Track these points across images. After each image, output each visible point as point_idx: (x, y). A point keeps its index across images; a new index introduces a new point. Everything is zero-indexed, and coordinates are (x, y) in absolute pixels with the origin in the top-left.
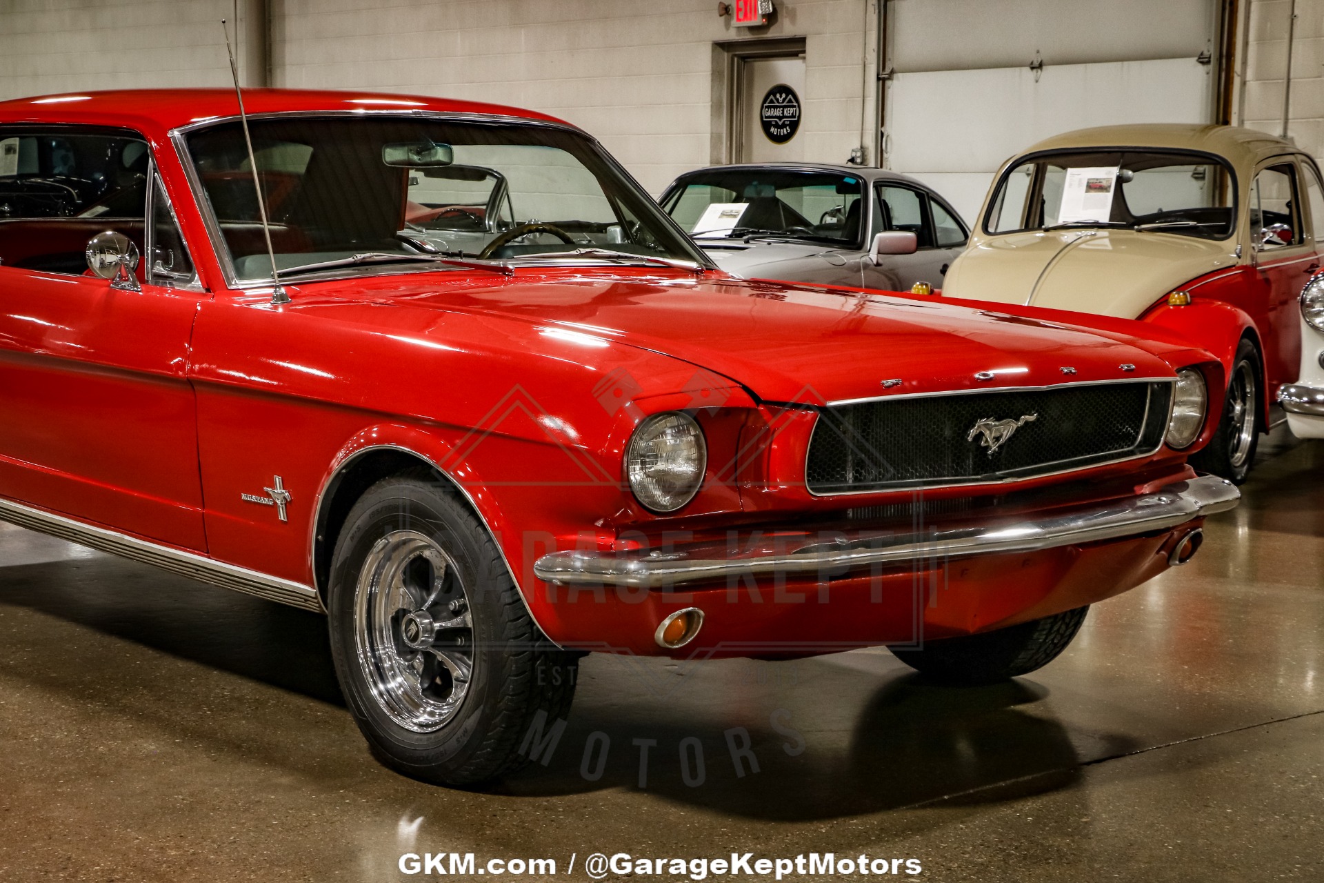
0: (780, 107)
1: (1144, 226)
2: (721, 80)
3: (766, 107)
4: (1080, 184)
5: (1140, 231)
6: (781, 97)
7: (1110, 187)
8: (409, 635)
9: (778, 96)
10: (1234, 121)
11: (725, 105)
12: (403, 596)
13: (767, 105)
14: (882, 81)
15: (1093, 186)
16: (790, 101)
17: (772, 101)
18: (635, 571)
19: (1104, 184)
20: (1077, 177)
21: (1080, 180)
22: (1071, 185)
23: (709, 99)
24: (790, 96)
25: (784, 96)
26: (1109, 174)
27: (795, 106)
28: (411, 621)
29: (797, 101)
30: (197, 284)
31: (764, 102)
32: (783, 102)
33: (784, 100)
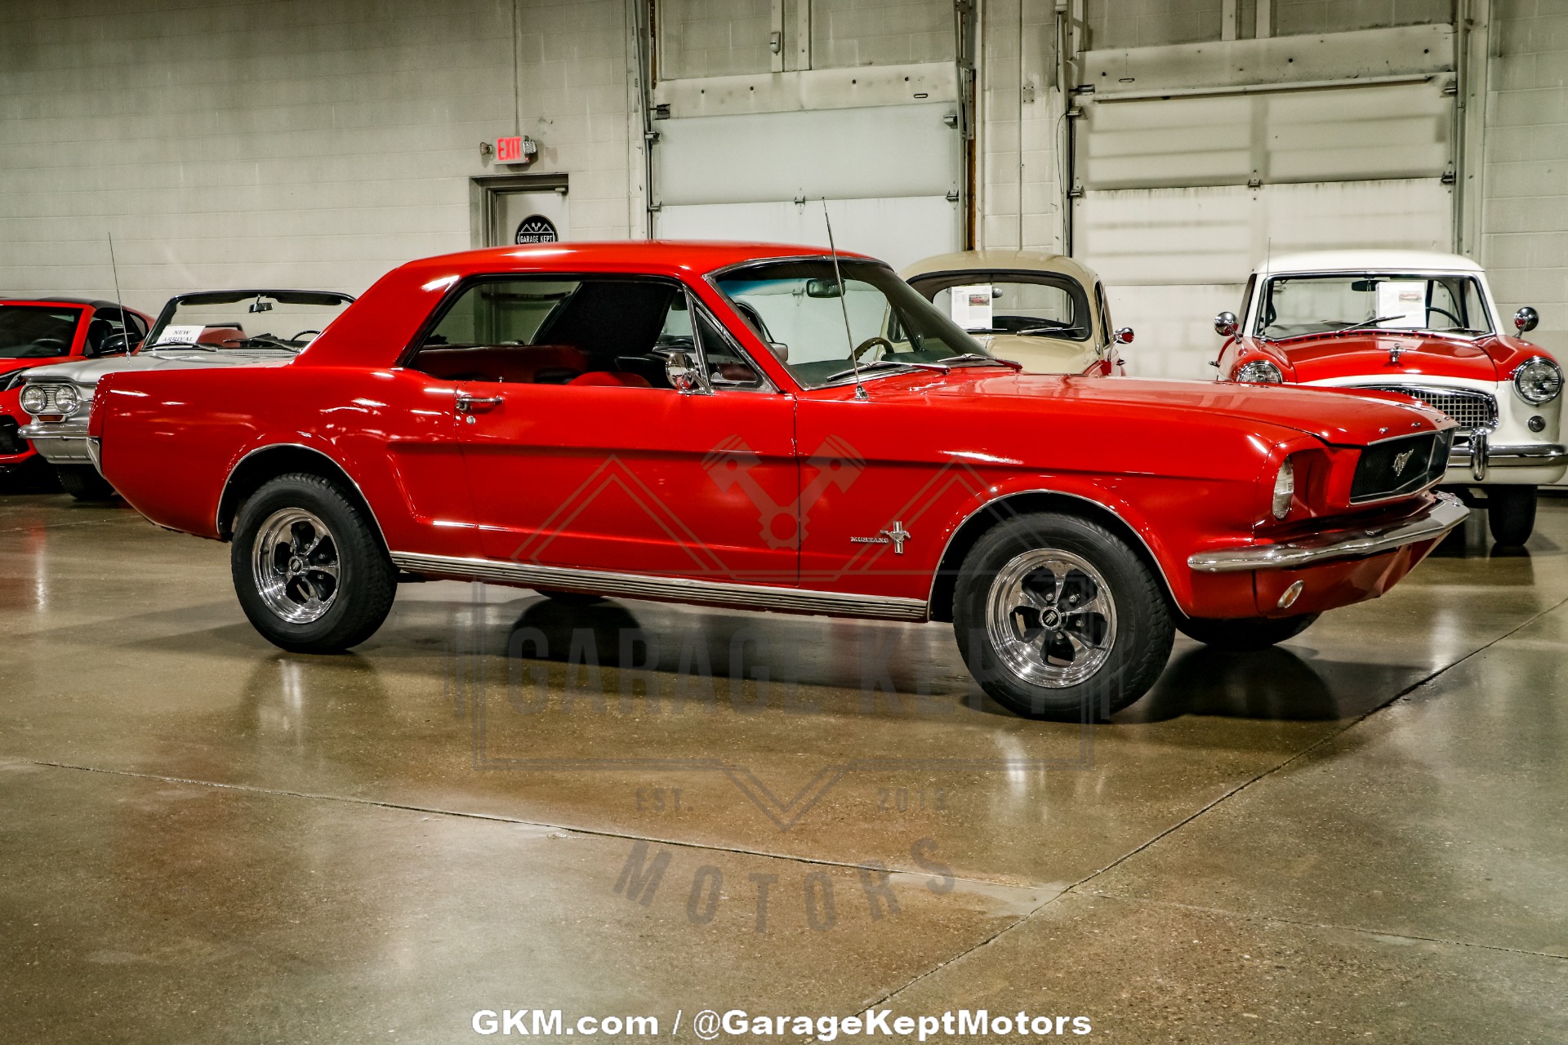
0: (536, 235)
1: (1024, 331)
2: (477, 210)
3: (521, 235)
4: (964, 300)
5: (1020, 335)
6: (536, 226)
7: (988, 301)
8: (1047, 621)
9: (533, 225)
10: (978, 246)
11: (481, 232)
12: (1021, 598)
13: (522, 232)
14: (651, 211)
15: (975, 301)
16: (546, 229)
17: (527, 230)
18: (1272, 556)
19: (983, 298)
20: (961, 294)
21: (963, 296)
22: (956, 300)
23: (469, 227)
24: (546, 225)
25: (539, 225)
26: (984, 290)
27: (551, 234)
28: (1048, 612)
29: (553, 229)
30: (767, 389)
31: (519, 230)
32: (539, 230)
33: (540, 229)
